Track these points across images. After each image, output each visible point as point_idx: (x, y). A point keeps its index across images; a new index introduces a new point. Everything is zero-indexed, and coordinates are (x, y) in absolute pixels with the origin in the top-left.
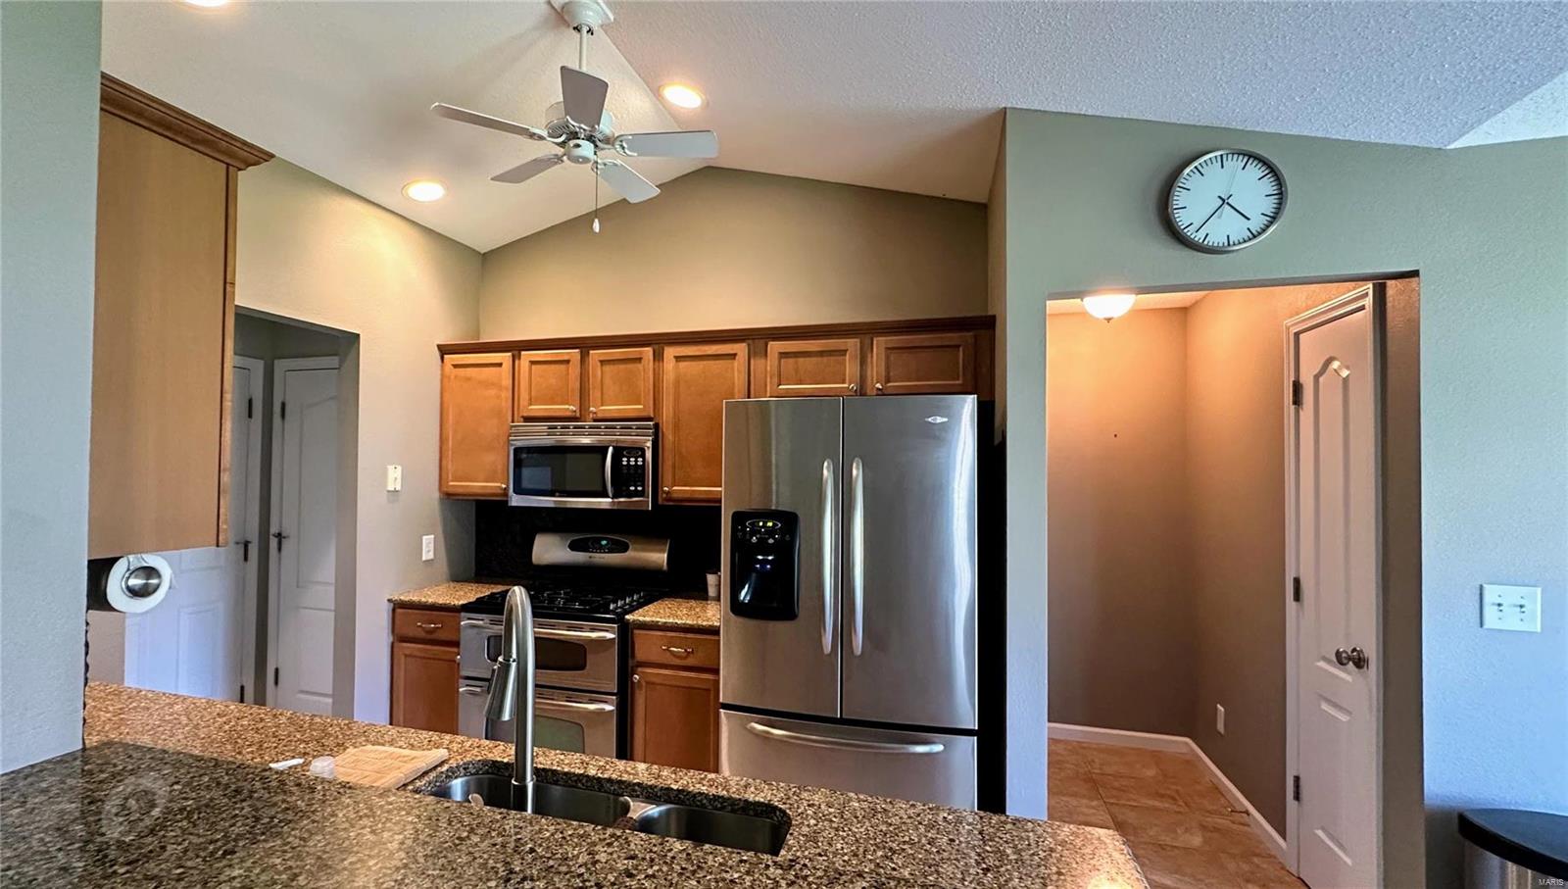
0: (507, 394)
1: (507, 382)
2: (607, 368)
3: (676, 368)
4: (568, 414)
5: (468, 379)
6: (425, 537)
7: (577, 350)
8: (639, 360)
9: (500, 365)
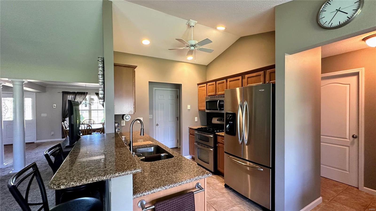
0: (206, 92)
1: (206, 89)
2: (219, 85)
3: (229, 83)
4: (214, 94)
5: (201, 89)
6: (195, 118)
7: (215, 82)
8: (224, 82)
9: (205, 86)
